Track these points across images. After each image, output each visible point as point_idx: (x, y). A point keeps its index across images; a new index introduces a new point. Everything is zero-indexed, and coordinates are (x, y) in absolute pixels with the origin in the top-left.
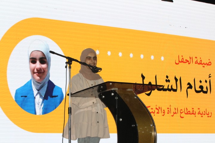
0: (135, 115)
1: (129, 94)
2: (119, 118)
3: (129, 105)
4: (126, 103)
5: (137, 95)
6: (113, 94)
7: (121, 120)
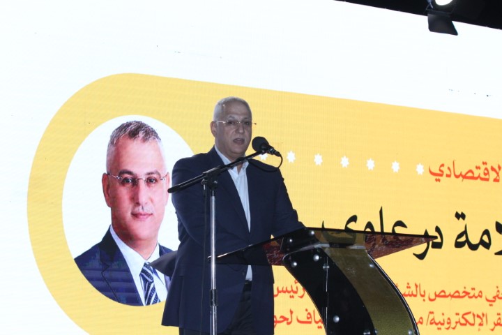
0: (370, 307)
1: (356, 256)
2: (331, 316)
3: (355, 285)
4: (349, 278)
5: (376, 260)
6: (317, 258)
7: (337, 319)
